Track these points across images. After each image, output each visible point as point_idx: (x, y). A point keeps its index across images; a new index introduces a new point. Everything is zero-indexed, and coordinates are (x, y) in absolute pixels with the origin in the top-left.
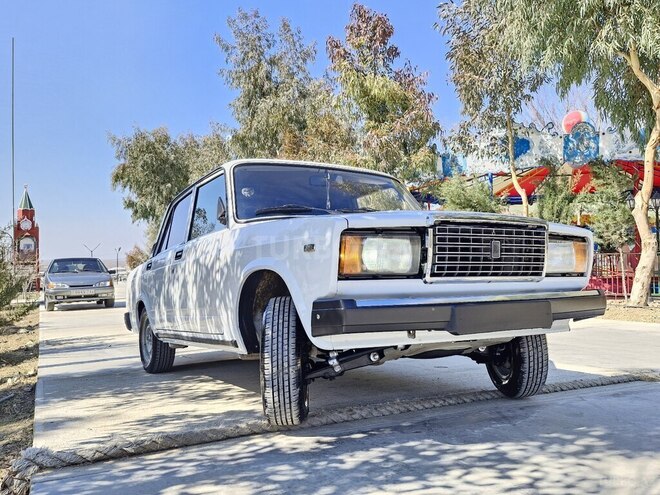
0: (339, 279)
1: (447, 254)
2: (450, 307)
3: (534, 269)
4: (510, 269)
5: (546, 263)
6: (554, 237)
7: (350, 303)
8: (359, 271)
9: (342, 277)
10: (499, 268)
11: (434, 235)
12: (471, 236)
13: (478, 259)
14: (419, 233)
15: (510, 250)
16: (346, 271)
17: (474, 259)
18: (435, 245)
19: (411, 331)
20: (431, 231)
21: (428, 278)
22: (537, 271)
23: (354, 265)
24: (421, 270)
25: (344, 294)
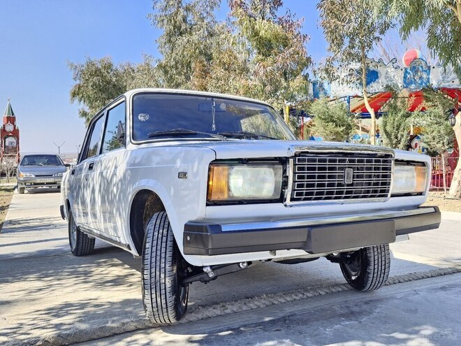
0: (207, 205)
1: (305, 181)
2: (307, 229)
3: (381, 191)
4: (360, 192)
5: (391, 186)
6: (400, 162)
7: (216, 228)
8: (225, 197)
9: (210, 203)
10: (351, 192)
11: (295, 165)
12: (327, 164)
13: (333, 185)
14: (283, 161)
15: (362, 177)
16: (214, 197)
17: (329, 185)
18: (295, 173)
19: (273, 251)
20: (291, 161)
21: (288, 202)
22: (383, 193)
23: (222, 192)
24: (282, 194)
25: (212, 217)
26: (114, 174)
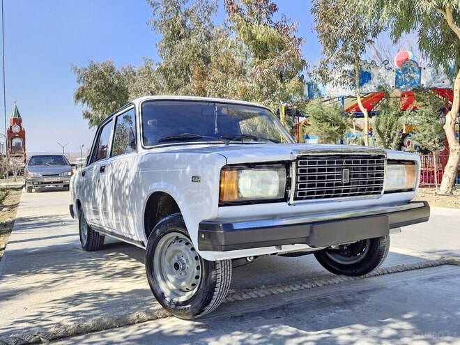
0: (220, 206)
1: (307, 182)
2: (309, 226)
3: (376, 189)
4: (357, 190)
5: (384, 184)
6: (391, 162)
7: (228, 227)
8: (236, 198)
9: (222, 204)
10: (347, 191)
11: (297, 167)
12: (326, 166)
13: (332, 185)
14: (287, 164)
15: (357, 176)
16: (225, 199)
17: (328, 185)
18: (297, 175)
19: (279, 246)
20: (294, 164)
21: (291, 201)
22: (377, 191)
23: (232, 193)
24: (286, 194)
25: (224, 216)
26: (126, 177)
